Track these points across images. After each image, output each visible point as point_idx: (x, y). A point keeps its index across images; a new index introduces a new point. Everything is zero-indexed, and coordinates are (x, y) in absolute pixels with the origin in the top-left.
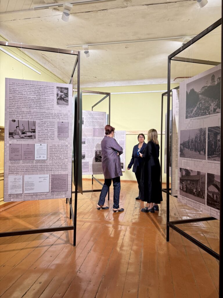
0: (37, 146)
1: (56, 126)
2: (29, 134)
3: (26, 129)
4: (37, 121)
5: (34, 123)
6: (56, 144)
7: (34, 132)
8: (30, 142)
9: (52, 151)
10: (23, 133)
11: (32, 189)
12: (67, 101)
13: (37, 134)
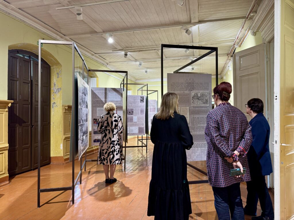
0: (134, 117)
1: (140, 110)
2: (131, 113)
3: (131, 112)
4: (134, 109)
5: (133, 109)
6: (140, 116)
7: (133, 112)
8: (132, 116)
9: (139, 119)
10: (130, 113)
11: (132, 132)
12: (143, 101)
13: (134, 113)
